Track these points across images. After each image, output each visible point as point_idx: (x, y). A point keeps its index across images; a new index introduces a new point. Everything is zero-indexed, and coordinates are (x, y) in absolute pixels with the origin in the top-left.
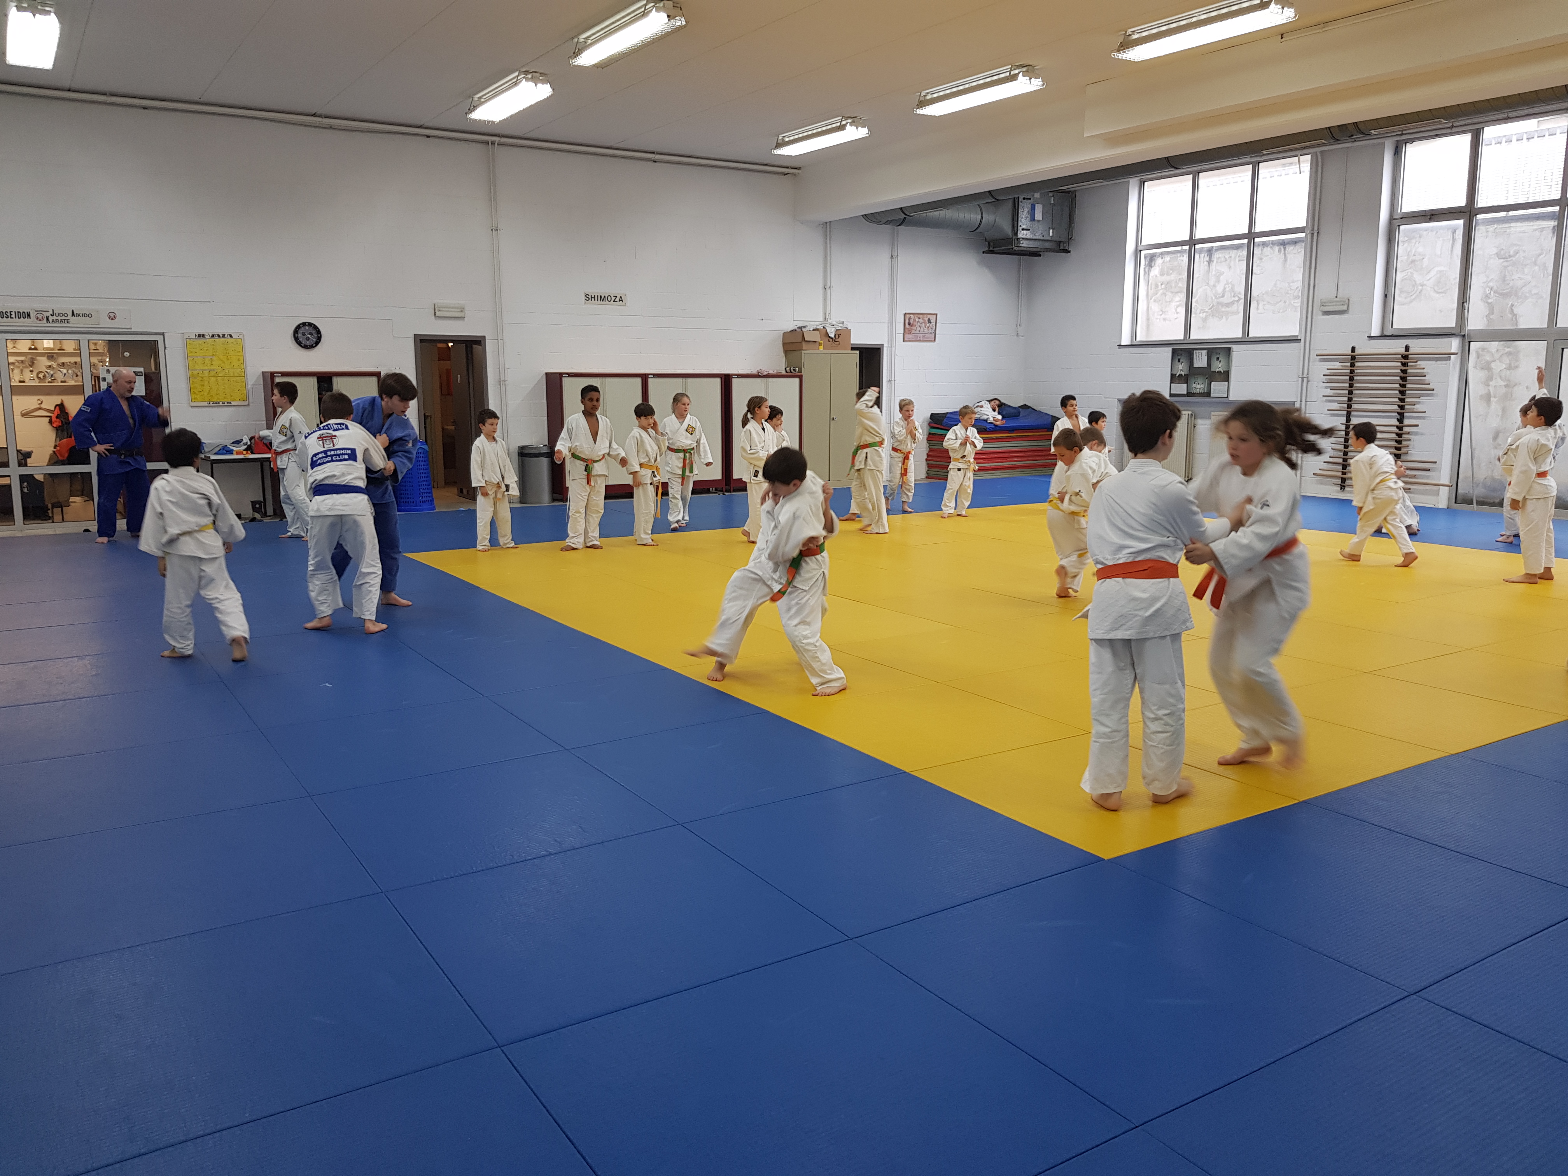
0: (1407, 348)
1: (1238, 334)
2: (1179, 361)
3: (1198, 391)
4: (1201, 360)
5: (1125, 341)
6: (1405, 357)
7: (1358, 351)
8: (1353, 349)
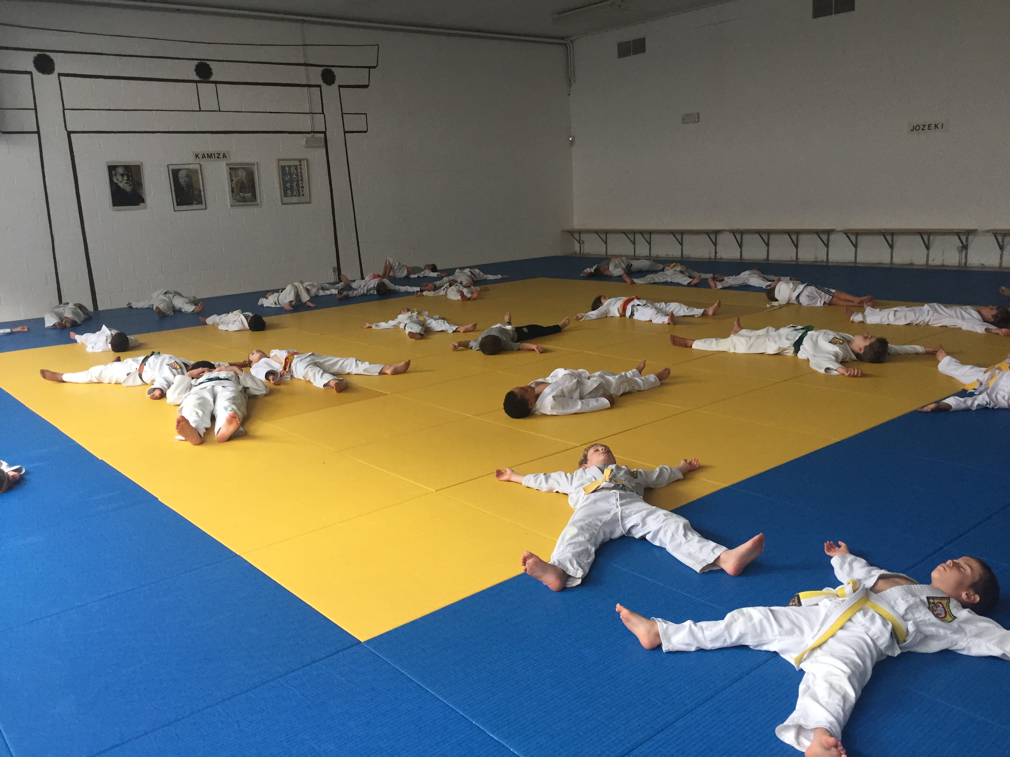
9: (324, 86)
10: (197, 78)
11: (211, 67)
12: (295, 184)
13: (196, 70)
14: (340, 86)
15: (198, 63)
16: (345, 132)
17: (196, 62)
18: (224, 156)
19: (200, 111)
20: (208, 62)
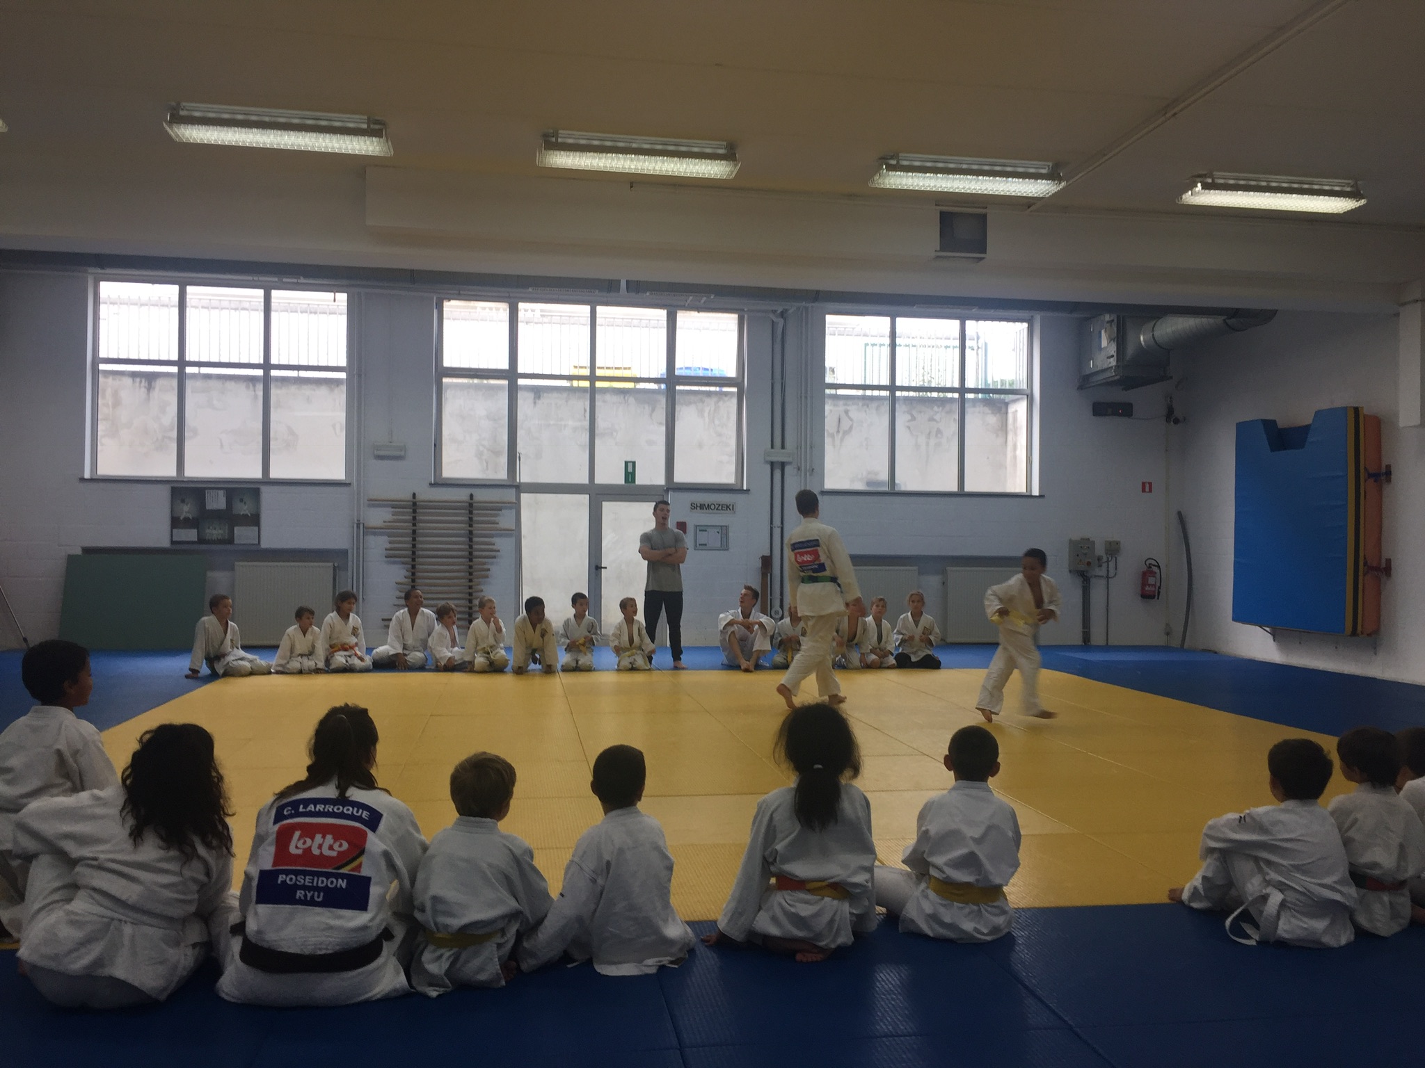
0: (471, 496)
1: (257, 474)
2: (183, 501)
3: (215, 537)
4: (217, 502)
5: (87, 475)
6: (471, 505)
7: (420, 497)
8: (414, 495)
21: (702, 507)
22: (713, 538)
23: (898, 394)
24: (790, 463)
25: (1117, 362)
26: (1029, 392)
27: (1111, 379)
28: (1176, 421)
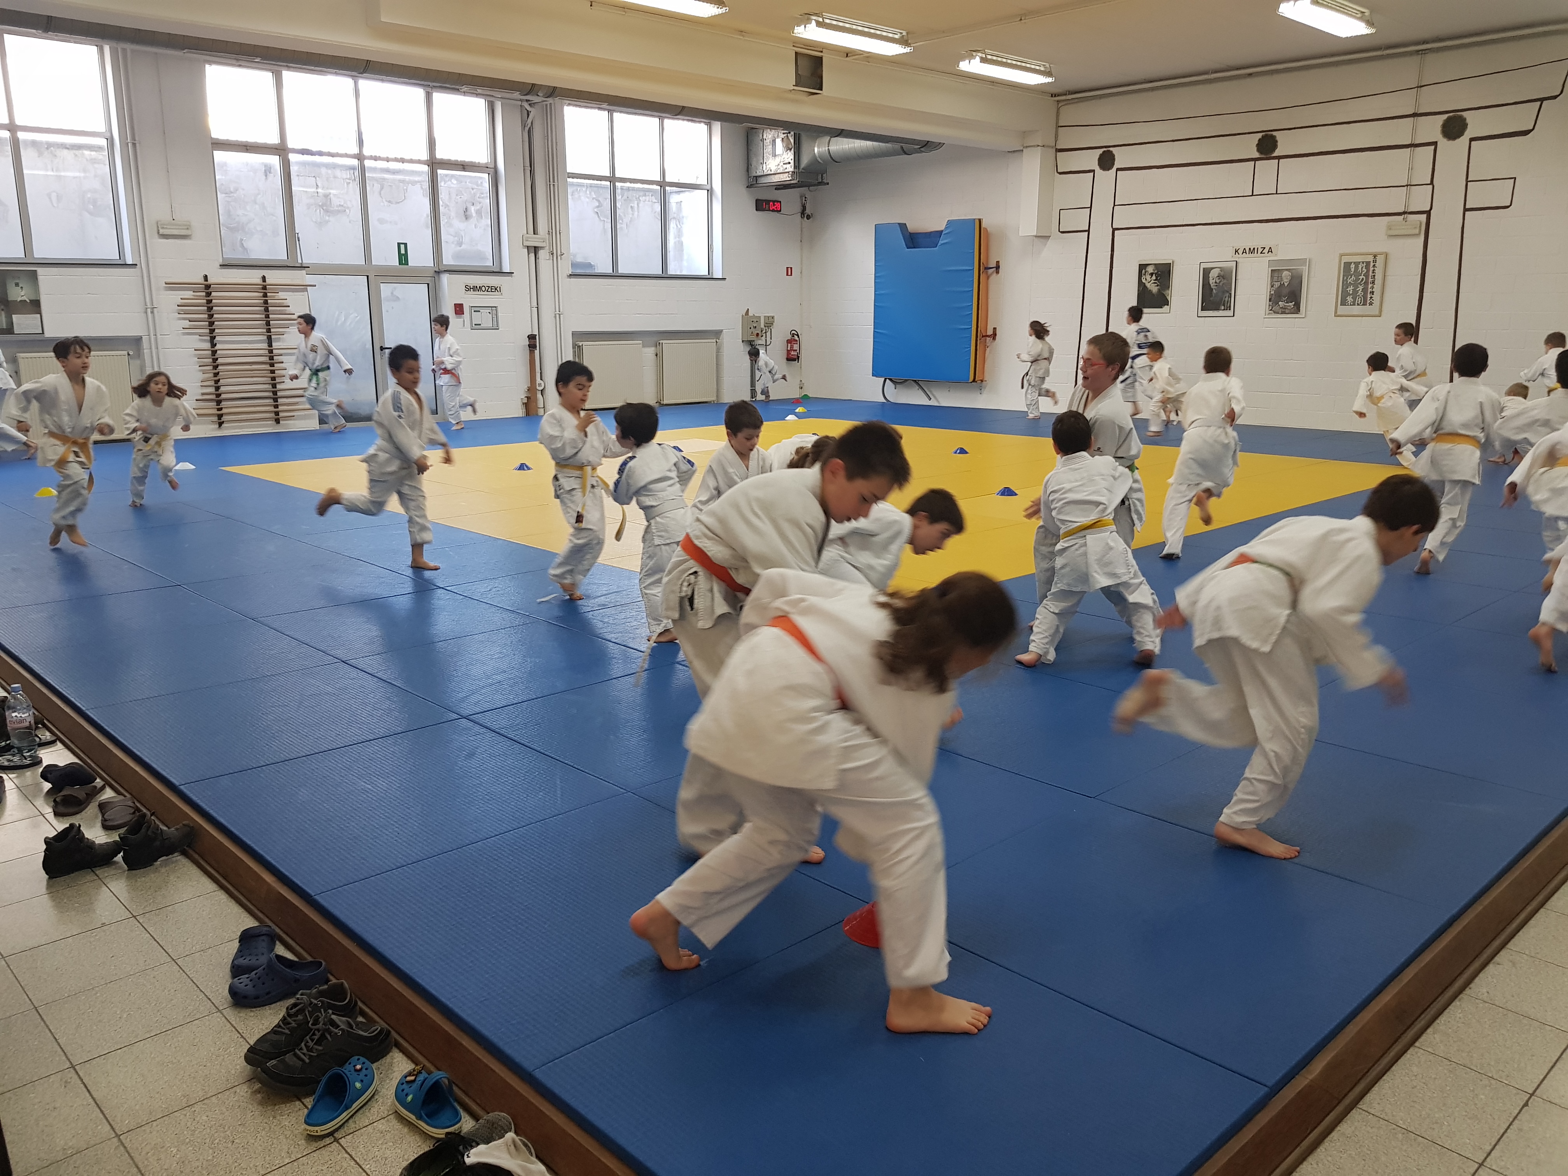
0: (264, 279)
6: (264, 287)
7: (211, 279)
8: (205, 277)
9: (1443, 142)
10: (1257, 155)
11: (1278, 138)
12: (1361, 288)
13: (1258, 145)
14: (1472, 140)
15: (1263, 136)
16: (1466, 210)
17: (1260, 135)
18: (1270, 250)
19: (1252, 195)
20: (1274, 133)
21: (475, 288)
22: (485, 318)
23: (617, 184)
24: (542, 248)
25: (795, 167)
26: (709, 187)
27: (787, 183)
28: (808, 217)
